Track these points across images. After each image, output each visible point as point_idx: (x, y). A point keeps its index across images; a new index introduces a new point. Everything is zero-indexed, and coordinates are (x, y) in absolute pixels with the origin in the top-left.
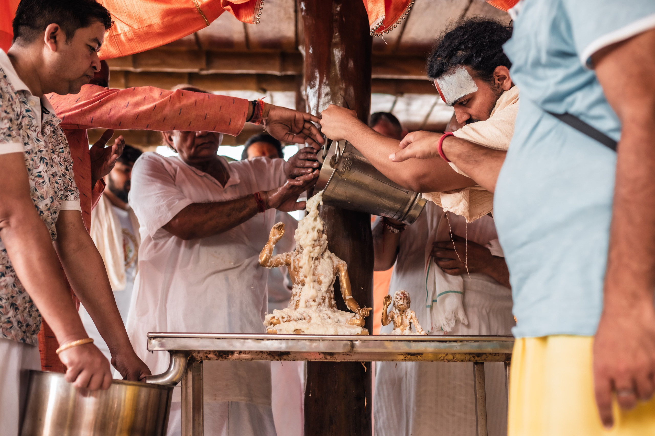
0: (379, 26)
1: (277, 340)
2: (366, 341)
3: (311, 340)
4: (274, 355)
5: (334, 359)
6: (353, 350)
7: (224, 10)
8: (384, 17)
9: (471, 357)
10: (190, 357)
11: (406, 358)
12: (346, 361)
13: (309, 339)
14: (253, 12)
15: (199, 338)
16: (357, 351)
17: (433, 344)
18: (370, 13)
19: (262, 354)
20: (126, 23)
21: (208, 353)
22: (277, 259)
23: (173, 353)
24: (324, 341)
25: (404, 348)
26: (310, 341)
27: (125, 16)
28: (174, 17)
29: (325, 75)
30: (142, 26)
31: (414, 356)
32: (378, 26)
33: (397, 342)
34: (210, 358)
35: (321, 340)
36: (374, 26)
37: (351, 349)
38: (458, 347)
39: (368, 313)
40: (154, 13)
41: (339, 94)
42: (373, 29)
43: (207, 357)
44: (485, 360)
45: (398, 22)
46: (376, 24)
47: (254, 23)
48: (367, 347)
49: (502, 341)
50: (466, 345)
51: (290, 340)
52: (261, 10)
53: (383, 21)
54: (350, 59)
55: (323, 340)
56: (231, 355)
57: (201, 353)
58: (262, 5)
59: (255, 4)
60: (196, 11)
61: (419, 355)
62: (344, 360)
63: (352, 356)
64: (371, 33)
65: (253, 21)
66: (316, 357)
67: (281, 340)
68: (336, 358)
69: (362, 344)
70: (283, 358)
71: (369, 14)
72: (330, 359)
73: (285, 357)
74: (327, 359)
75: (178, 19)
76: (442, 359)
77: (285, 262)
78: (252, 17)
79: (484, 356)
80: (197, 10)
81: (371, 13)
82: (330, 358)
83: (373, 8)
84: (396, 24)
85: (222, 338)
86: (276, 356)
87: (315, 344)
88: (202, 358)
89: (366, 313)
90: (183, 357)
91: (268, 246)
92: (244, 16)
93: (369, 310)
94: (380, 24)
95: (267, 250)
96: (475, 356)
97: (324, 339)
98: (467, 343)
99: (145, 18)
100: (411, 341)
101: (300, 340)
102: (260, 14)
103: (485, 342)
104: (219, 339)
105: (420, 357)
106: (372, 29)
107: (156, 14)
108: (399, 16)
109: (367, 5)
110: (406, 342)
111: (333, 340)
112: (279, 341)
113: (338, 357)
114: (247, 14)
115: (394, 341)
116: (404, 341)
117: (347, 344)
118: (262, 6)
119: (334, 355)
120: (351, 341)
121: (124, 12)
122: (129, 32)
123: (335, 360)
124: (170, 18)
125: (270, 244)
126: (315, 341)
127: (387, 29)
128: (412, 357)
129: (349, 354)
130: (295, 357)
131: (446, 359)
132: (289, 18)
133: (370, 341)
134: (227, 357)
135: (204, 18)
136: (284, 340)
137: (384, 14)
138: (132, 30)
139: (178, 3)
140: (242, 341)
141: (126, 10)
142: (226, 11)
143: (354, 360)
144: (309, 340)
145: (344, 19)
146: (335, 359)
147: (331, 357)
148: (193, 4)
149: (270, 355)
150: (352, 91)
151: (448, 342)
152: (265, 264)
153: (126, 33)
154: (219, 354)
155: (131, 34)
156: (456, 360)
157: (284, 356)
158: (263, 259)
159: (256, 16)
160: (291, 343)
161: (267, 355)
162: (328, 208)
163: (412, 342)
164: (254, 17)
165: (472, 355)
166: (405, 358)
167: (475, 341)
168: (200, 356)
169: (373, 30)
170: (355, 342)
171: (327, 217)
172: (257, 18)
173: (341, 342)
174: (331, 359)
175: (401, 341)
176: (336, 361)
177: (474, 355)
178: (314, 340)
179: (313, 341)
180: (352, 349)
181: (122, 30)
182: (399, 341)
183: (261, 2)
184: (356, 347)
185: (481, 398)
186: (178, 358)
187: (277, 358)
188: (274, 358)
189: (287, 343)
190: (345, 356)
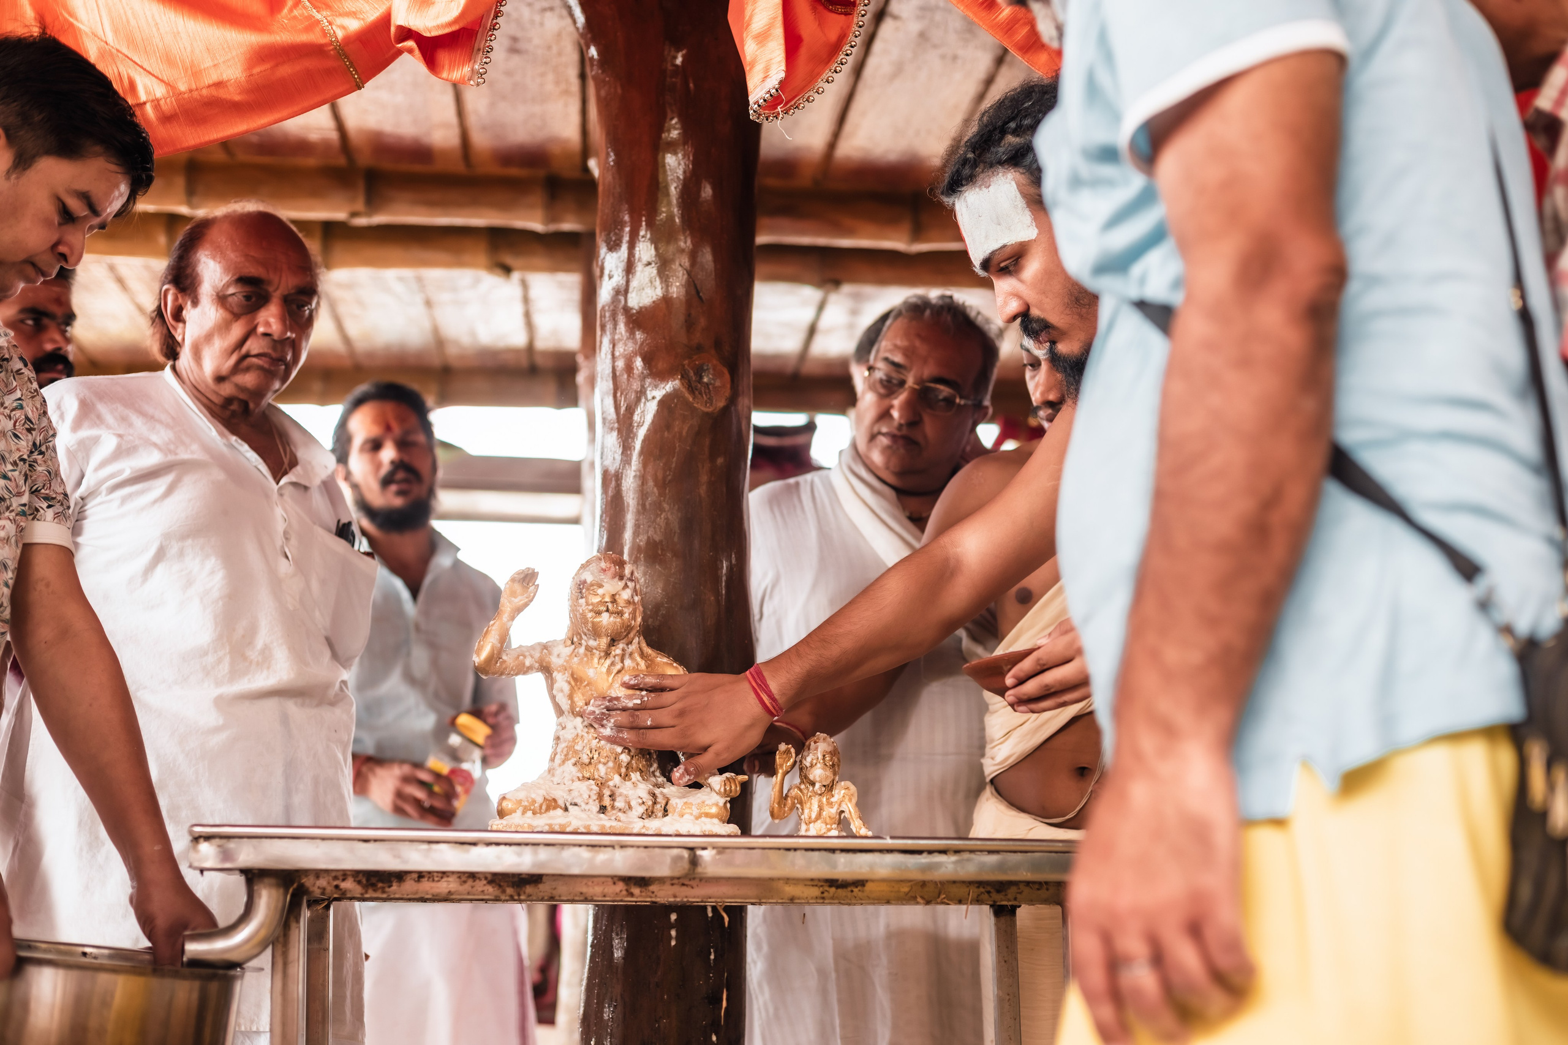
0: (771, 95)
1: (510, 844)
2: (728, 851)
3: (593, 846)
4: (502, 884)
5: (650, 894)
6: (696, 871)
7: (400, 52)
8: (782, 75)
9: (982, 893)
10: (295, 885)
11: (826, 894)
12: (678, 899)
13: (588, 843)
14: (470, 57)
15: (318, 841)
16: (705, 873)
17: (889, 858)
18: (750, 64)
19: (474, 881)
20: (160, 77)
21: (341, 878)
22: (518, 657)
23: (253, 876)
24: (624, 849)
25: (820, 867)
26: (590, 848)
27: (157, 60)
28: (277, 65)
29: (644, 219)
30: (198, 85)
31: (845, 890)
32: (768, 95)
33: (803, 852)
34: (345, 891)
35: (616, 847)
36: (759, 96)
37: (689, 870)
38: (951, 867)
39: (738, 788)
40: (229, 54)
41: (677, 263)
42: (757, 102)
43: (337, 887)
44: (1015, 899)
45: (818, 89)
46: (764, 91)
47: (472, 83)
48: (729, 864)
49: (1056, 852)
50: (968, 860)
51: (541, 846)
52: (488, 52)
53: (783, 84)
54: (703, 180)
55: (622, 847)
56: (397, 884)
57: (324, 878)
58: (491, 40)
59: (474, 38)
60: (332, 52)
61: (857, 887)
62: (675, 896)
63: (692, 888)
64: (751, 112)
65: (469, 80)
66: (606, 890)
67: (519, 844)
68: (656, 893)
69: (718, 857)
70: (525, 893)
71: (747, 68)
72: (641, 896)
73: (529, 889)
74: (632, 895)
75: (286, 70)
76: (912, 897)
77: (537, 665)
78: (467, 69)
79: (1012, 891)
80: (332, 50)
81: (753, 64)
82: (641, 892)
83: (757, 53)
84: (811, 93)
85: (375, 840)
86: (508, 886)
87: (602, 856)
88: (324, 889)
89: (733, 788)
90: (278, 886)
91: (497, 623)
92: (446, 67)
93: (739, 782)
94: (774, 91)
95: (493, 632)
96: (992, 890)
97: (624, 844)
98: (972, 856)
99: (206, 66)
100: (837, 850)
101: (566, 847)
102: (486, 63)
103: (1016, 854)
104: (366, 841)
105: (860, 890)
106: (755, 104)
107: (233, 58)
108: (819, 74)
109: (743, 46)
110: (824, 853)
111: (646, 847)
112: (514, 848)
113: (660, 890)
114: (455, 61)
115: (795, 850)
116: (819, 850)
117: (681, 858)
118: (491, 43)
119: (650, 885)
120: (692, 849)
121: (154, 51)
122: (166, 99)
123: (651, 897)
124: (267, 66)
125: (501, 619)
126: (602, 849)
127: (792, 106)
128: (840, 891)
129: (686, 883)
130: (555, 889)
131: (922, 898)
132: (566, 92)
133: (738, 851)
134: (387, 889)
135: (352, 69)
136: (527, 844)
137: (783, 67)
138: (173, 93)
139: (288, 31)
140: (425, 846)
141: (160, 45)
142: (406, 55)
143: (698, 897)
144: (588, 846)
145: (691, 85)
146: (653, 895)
147: (643, 890)
148: (324, 33)
149: (493, 885)
150: (707, 257)
151: (925, 855)
152: (487, 669)
153: (158, 100)
154: (368, 880)
155: (172, 102)
156: (944, 898)
157: (528, 887)
158: (484, 654)
159: (476, 67)
160: (544, 854)
161: (485, 885)
162: (646, 538)
163: (838, 852)
164: (473, 70)
165: (984, 888)
166: (823, 893)
167: (990, 852)
168: (321, 886)
169: (756, 106)
170: (699, 852)
171: (642, 559)
172: (478, 73)
173: (667, 851)
174: (643, 894)
175: (813, 850)
176: (653, 900)
177: (989, 888)
178: (600, 846)
179: (597, 849)
180: (694, 870)
181: (147, 93)
182: (807, 850)
183: (491, 33)
184: (703, 865)
185: (1008, 997)
186: (265, 888)
187: (510, 891)
188: (504, 892)
189: (536, 853)
190: (676, 888)
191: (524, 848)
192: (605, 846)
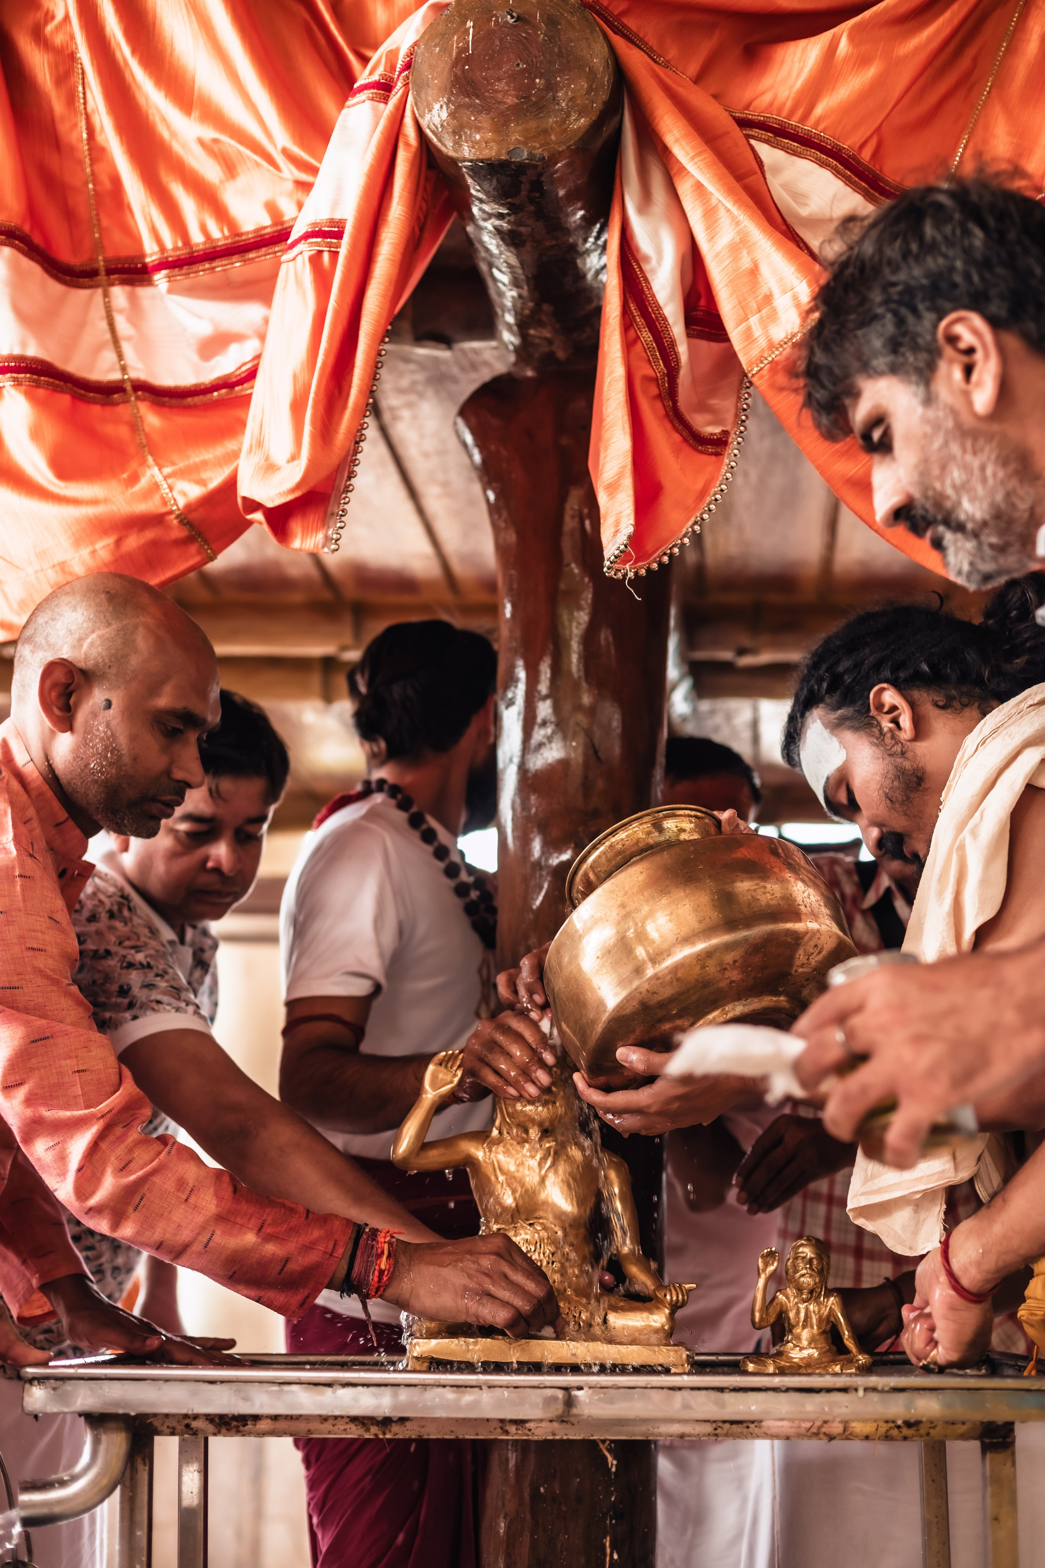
0: (622, 550)
1: (368, 1385)
3: (458, 1386)
4: (366, 1422)
5: (527, 1431)
6: (573, 1411)
8: (632, 528)
9: (891, 1428)
11: (719, 1431)
12: (557, 1437)
13: (453, 1383)
14: (324, 522)
15: (160, 1382)
16: (585, 1412)
17: (783, 1397)
21: (192, 1419)
23: (95, 1420)
24: (492, 1389)
26: (455, 1389)
28: (121, 538)
31: (739, 1426)
34: (198, 1430)
35: (483, 1387)
36: (612, 553)
37: (565, 1410)
39: (685, 1298)
43: (188, 1426)
46: (616, 549)
47: (327, 548)
52: (342, 516)
56: (252, 1423)
57: (173, 1419)
58: (345, 503)
59: (328, 500)
60: (174, 521)
61: (752, 1424)
62: (554, 1434)
63: (569, 1426)
64: (606, 565)
65: (324, 545)
66: (478, 1430)
67: (378, 1385)
68: (533, 1431)
69: (595, 1396)
70: (390, 1431)
71: (602, 517)
72: (517, 1434)
73: (394, 1428)
74: (507, 1433)
75: (131, 543)
76: (814, 1433)
78: (322, 533)
80: (175, 518)
81: (607, 513)
82: (517, 1429)
83: (611, 501)
85: (222, 1382)
86: (374, 1425)
87: (468, 1399)
88: (175, 1428)
89: (680, 1297)
90: (120, 1430)
91: (417, 1111)
92: (299, 536)
93: (687, 1291)
95: (412, 1123)
96: (903, 1425)
97: (492, 1384)
99: (48, 546)
101: (428, 1388)
102: (340, 528)
104: (212, 1382)
105: (756, 1427)
110: (711, 1392)
112: (374, 1388)
113: (535, 1427)
114: (308, 528)
115: (680, 1388)
117: (555, 1397)
118: (346, 507)
119: (526, 1424)
120: (564, 1389)
123: (526, 1435)
124: (111, 540)
126: (468, 1389)
128: (735, 1427)
129: (566, 1421)
130: (422, 1429)
131: (825, 1434)
134: (242, 1429)
135: (203, 541)
138: (22, 575)
140: (275, 1388)
142: (254, 525)
143: (579, 1435)
144: (452, 1386)
146: (531, 1433)
147: (520, 1429)
148: (165, 502)
149: (356, 1424)
152: (407, 1162)
154: (220, 1419)
157: (393, 1425)
158: (403, 1147)
159: (330, 532)
160: (405, 1395)
161: (347, 1423)
164: (327, 534)
165: (893, 1423)
166: (716, 1429)
170: (574, 1392)
172: (333, 537)
173: (539, 1391)
174: (520, 1432)
175: (699, 1388)
176: (530, 1437)
177: (899, 1424)
178: (466, 1387)
179: (463, 1390)
180: (571, 1409)
182: (693, 1388)
184: (580, 1405)
185: (937, 1518)
186: (110, 1430)
187: (375, 1429)
188: (368, 1430)
189: (395, 1395)
190: (556, 1425)
191: (383, 1388)
192: (471, 1387)
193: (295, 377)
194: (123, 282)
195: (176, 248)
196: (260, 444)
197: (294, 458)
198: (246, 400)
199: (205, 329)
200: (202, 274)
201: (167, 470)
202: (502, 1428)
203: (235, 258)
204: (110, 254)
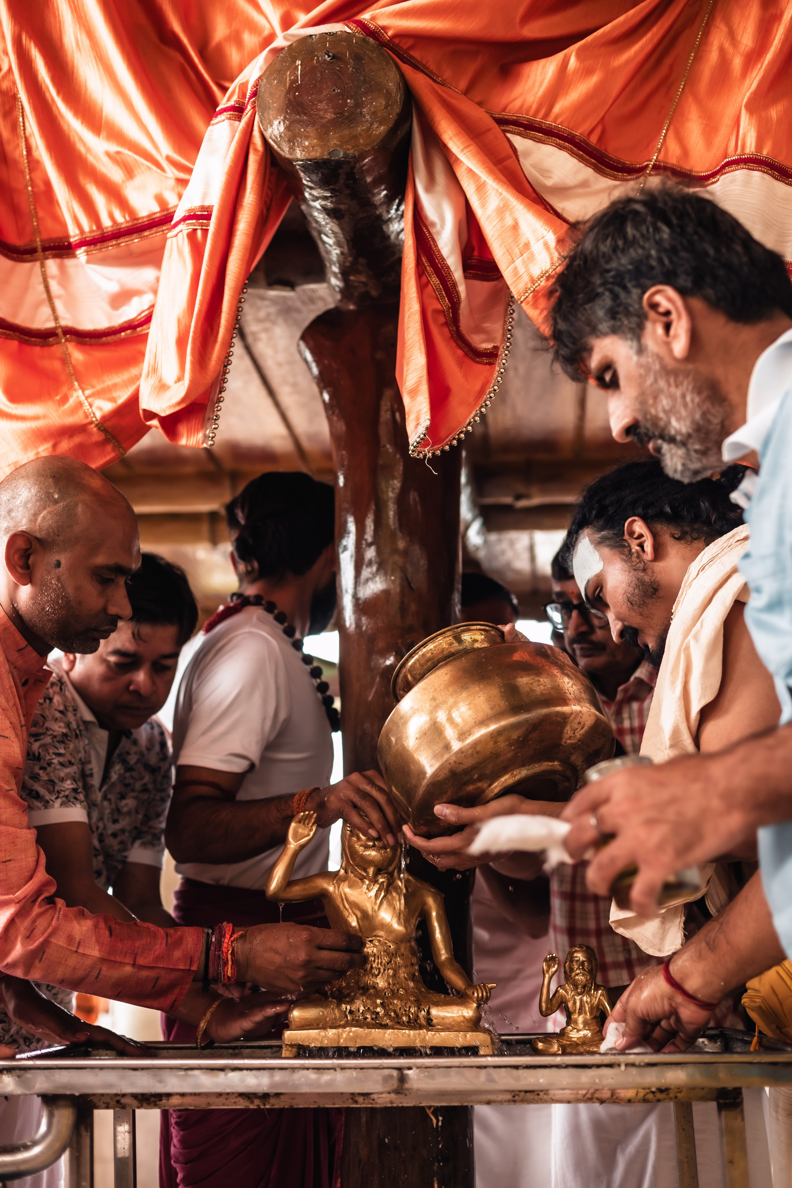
2: (429, 1069)
3: (318, 1069)
4: (252, 1098)
5: (372, 1101)
7: (147, 429)
9: (648, 1093)
12: (395, 1105)
14: (202, 425)
15: (97, 1070)
18: (408, 410)
23: (50, 1100)
26: (316, 1071)
34: (126, 1105)
36: (414, 438)
37: (401, 1084)
41: (391, 561)
43: (118, 1102)
46: (418, 437)
51: (274, 1072)
52: (216, 420)
56: (166, 1099)
57: (106, 1096)
58: (217, 411)
59: (204, 410)
60: (94, 429)
61: (541, 1093)
62: (392, 1102)
63: (404, 1096)
64: (411, 448)
65: (203, 443)
66: (335, 1100)
67: (258, 1069)
68: (376, 1100)
69: (422, 1074)
70: (269, 1103)
71: (407, 413)
72: (364, 1103)
73: (273, 1101)
74: (356, 1102)
75: (64, 446)
76: (589, 1098)
78: (200, 435)
81: (410, 411)
82: (364, 1100)
85: (142, 1069)
86: (257, 1099)
87: (325, 1077)
89: (485, 994)
90: (70, 1106)
91: (284, 858)
92: (185, 435)
93: (489, 989)
95: (280, 866)
97: (343, 1066)
101: (296, 1070)
102: (215, 428)
112: (254, 1072)
113: (378, 1097)
114: (191, 430)
117: (390, 1076)
118: (219, 413)
119: (370, 1096)
120: (395, 1069)
123: (372, 1104)
124: (49, 445)
126: (326, 1071)
128: (528, 1095)
129: (400, 1092)
131: (597, 1098)
133: (437, 1069)
134: (158, 1103)
135: (114, 441)
140: (182, 1072)
142: (152, 427)
143: (411, 1103)
144: (314, 1069)
146: (374, 1102)
147: (366, 1098)
148: (86, 415)
149: (245, 1099)
150: (419, 553)
154: (140, 1098)
156: (618, 1098)
157: (271, 1099)
158: (274, 884)
159: (207, 432)
161: (238, 1099)
164: (204, 435)
166: (513, 1098)
170: (405, 1071)
172: (209, 437)
173: (379, 1071)
174: (366, 1101)
176: (374, 1106)
178: (324, 1069)
179: (322, 1071)
180: (404, 1084)
183: (218, 407)
184: (411, 1080)
186: (60, 1108)
188: (252, 1102)
189: (272, 1076)
190: (393, 1096)
191: (262, 1071)
192: (329, 1069)
193: (179, 321)
194: (55, 256)
195: (91, 231)
196: (154, 370)
197: (180, 379)
198: (144, 338)
199: (114, 288)
200: (111, 249)
201: (88, 392)
202: (352, 1099)
203: (134, 236)
204: (45, 236)
